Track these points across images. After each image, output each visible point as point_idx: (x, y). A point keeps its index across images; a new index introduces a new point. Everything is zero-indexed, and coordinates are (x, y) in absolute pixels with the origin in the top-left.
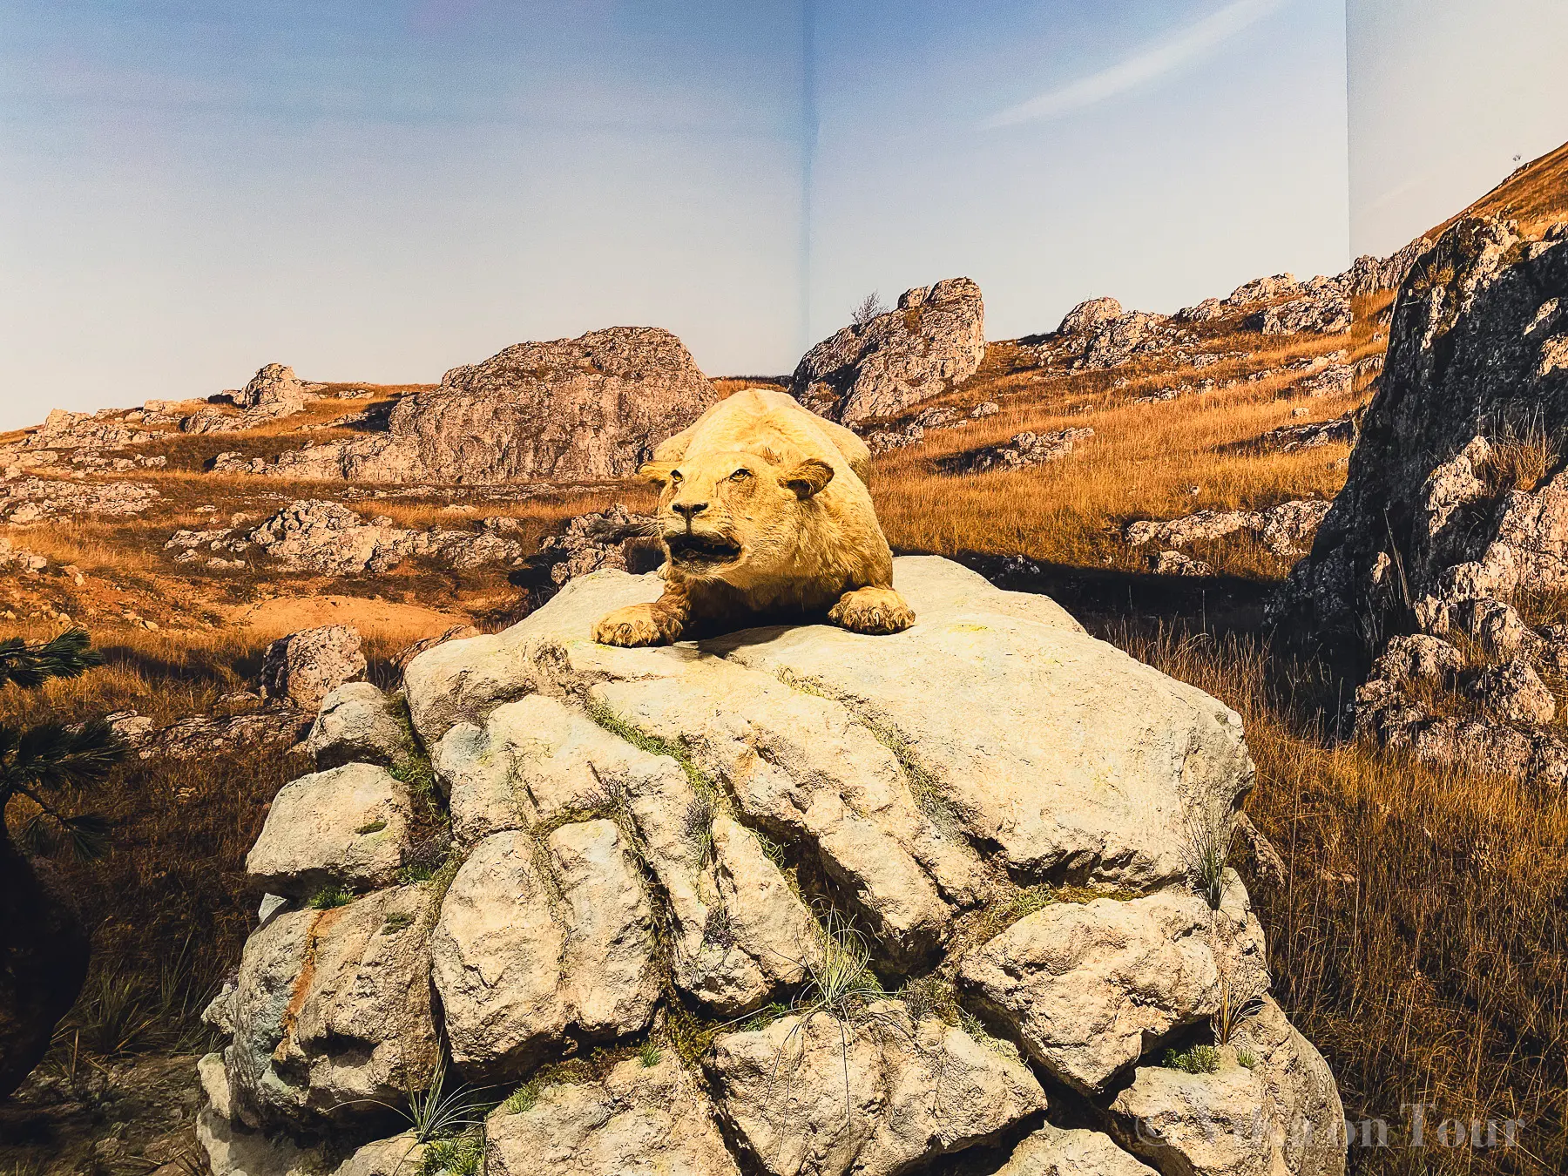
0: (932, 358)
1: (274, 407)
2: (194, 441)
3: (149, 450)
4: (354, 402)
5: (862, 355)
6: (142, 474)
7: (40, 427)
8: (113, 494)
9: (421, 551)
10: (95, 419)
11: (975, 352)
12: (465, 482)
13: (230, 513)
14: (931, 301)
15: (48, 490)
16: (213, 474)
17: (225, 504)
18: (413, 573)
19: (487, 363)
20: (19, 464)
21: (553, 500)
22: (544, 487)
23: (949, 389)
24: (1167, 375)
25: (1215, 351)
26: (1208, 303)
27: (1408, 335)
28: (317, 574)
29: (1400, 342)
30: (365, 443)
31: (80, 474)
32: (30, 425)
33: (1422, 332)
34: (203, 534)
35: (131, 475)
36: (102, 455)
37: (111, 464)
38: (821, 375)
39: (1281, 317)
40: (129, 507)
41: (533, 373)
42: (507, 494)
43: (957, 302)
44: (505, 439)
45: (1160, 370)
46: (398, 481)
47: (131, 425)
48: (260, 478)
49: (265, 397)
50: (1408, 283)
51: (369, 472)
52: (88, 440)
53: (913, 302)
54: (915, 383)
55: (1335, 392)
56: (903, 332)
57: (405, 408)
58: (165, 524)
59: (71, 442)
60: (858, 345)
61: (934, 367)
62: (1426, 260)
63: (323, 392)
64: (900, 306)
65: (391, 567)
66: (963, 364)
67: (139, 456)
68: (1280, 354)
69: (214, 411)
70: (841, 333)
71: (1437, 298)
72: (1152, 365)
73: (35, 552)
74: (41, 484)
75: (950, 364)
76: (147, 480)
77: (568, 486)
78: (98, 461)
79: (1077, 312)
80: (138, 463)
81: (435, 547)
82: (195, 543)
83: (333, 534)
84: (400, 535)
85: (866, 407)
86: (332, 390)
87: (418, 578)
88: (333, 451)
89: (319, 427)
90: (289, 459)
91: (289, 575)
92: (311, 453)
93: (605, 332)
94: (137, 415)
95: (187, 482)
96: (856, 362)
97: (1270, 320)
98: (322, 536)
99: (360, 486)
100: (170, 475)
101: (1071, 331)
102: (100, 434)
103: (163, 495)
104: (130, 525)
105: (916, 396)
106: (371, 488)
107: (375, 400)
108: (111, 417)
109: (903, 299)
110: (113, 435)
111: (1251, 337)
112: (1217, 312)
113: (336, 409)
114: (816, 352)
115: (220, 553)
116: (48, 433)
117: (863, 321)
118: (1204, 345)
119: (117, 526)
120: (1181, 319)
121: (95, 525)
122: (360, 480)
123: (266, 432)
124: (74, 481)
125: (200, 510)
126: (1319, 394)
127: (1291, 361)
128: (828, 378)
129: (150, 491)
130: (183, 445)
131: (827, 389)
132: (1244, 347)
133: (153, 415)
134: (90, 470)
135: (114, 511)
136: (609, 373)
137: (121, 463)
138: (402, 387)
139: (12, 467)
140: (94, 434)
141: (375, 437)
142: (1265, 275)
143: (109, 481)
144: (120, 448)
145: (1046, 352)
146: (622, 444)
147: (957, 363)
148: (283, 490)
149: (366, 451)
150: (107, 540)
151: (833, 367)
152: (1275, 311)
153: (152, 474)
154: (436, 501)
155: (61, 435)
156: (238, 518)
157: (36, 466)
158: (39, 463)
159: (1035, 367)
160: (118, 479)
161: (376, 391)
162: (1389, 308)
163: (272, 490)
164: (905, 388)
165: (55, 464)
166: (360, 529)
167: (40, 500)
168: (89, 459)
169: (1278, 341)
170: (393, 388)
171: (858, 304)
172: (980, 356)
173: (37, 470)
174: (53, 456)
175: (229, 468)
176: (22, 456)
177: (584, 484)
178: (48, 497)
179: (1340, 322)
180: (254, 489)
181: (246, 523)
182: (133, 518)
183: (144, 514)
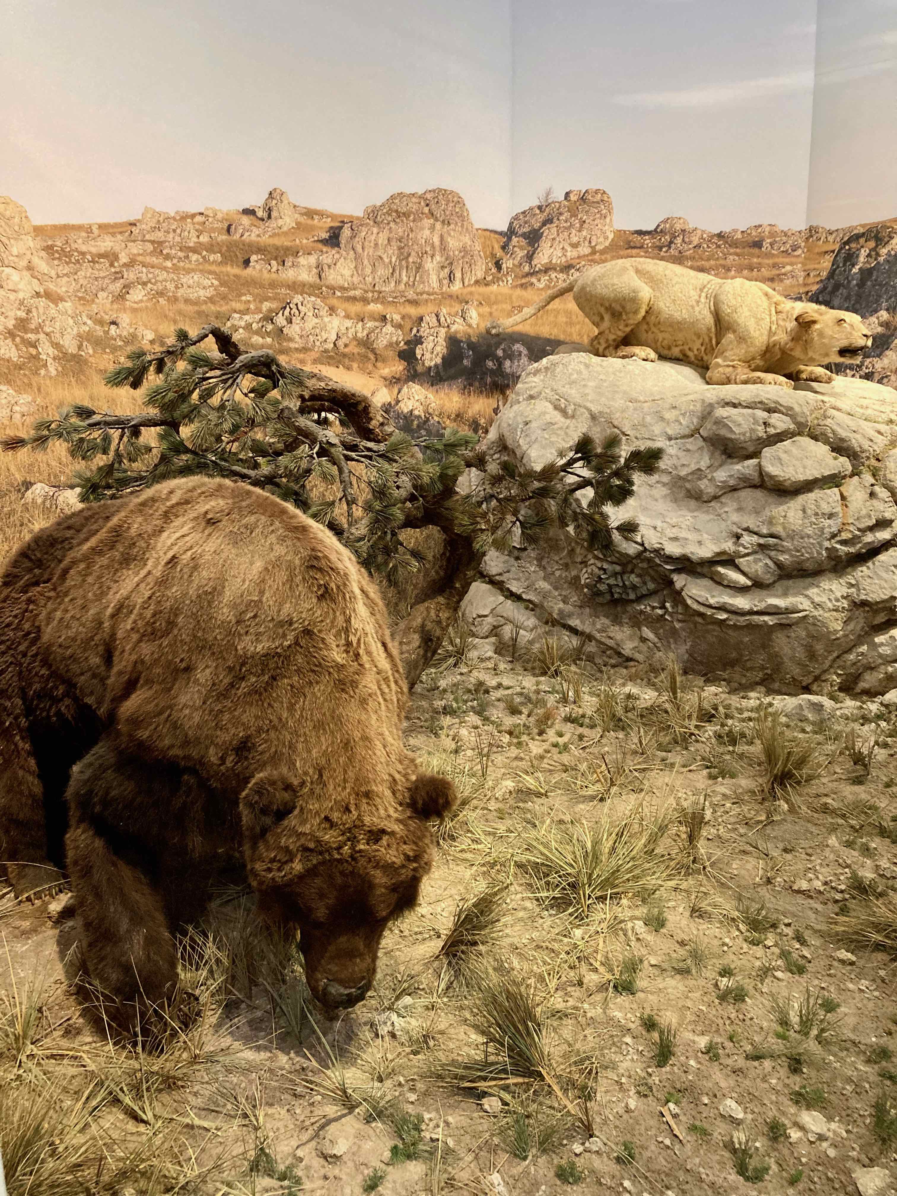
0: (584, 233)
1: (280, 222)
2: (236, 244)
3: (211, 248)
4: (321, 224)
5: (544, 224)
6: (207, 267)
7: (139, 221)
8: (191, 281)
9: (359, 335)
10: (174, 219)
11: (608, 233)
12: (377, 288)
13: (261, 302)
14: (583, 199)
15: (150, 276)
16: (249, 270)
17: (258, 294)
18: (356, 350)
19: (383, 205)
20: (127, 250)
21: (414, 303)
22: (411, 294)
23: (594, 252)
24: (712, 262)
25: (737, 255)
26: (735, 231)
27: (844, 265)
28: (310, 350)
29: (838, 267)
30: (329, 255)
31: (169, 264)
32: (132, 219)
33: (853, 266)
34: (247, 317)
35: (201, 267)
36: (181, 250)
37: (187, 257)
38: (520, 233)
39: (771, 244)
40: (202, 293)
41: (404, 214)
42: (396, 297)
43: (598, 203)
44: (394, 260)
45: (708, 260)
46: (346, 285)
47: (197, 227)
48: (274, 276)
49: (274, 214)
50: (847, 243)
51: (332, 277)
52: (171, 235)
53: (573, 198)
54: (575, 246)
55: (794, 282)
56: (567, 215)
57: (346, 232)
58: (224, 308)
59: (159, 236)
60: (541, 217)
61: (585, 238)
62: (858, 237)
63: (305, 214)
64: (566, 199)
65: (346, 346)
66: (601, 239)
67: (204, 253)
68: (771, 261)
69: (246, 220)
70: (531, 209)
71: (864, 253)
72: (704, 257)
73: (146, 326)
74: (144, 270)
75: (594, 238)
76: (210, 272)
77: (421, 294)
78: (180, 254)
79: (665, 221)
80: (204, 258)
81: (365, 333)
82: (243, 324)
83: (316, 320)
84: (348, 323)
85: (546, 256)
86: (310, 213)
87: (359, 354)
88: (312, 260)
89: (305, 241)
90: (290, 264)
91: (296, 349)
92: (302, 260)
93: (434, 191)
94: (199, 219)
95: (234, 276)
96: (541, 228)
97: (766, 244)
98: (311, 322)
99: (327, 287)
100: (224, 269)
101: (661, 231)
102: (178, 231)
103: (221, 285)
104: (204, 307)
105: (575, 254)
106: (333, 289)
107: (332, 224)
108: (185, 217)
109: (567, 195)
110: (186, 233)
111: (756, 251)
112: (739, 236)
113: (312, 228)
114: (516, 218)
115: (257, 333)
116: (144, 226)
117: (544, 204)
118: (732, 251)
119: (196, 308)
120: (720, 236)
121: (182, 306)
122: (328, 283)
123: (277, 241)
124: (165, 269)
125: (244, 298)
126: (788, 282)
127: (775, 266)
128: (524, 236)
129: (214, 281)
130: (230, 246)
131: (523, 242)
132: (752, 255)
133: (210, 220)
134: (175, 261)
135: (193, 296)
136: (437, 220)
137: (194, 257)
138: (345, 216)
139: (123, 254)
140: (174, 231)
141: (334, 252)
142: (765, 222)
143: (188, 271)
144: (191, 245)
145: (648, 241)
146: (443, 267)
147: (598, 238)
148: (288, 287)
149: (329, 261)
150: (191, 319)
151: (526, 229)
152: (768, 241)
153: (214, 268)
154: (365, 301)
155: (154, 229)
156: (266, 306)
157: (139, 255)
158: (141, 252)
159: (641, 247)
160: (193, 270)
161: (333, 217)
162: (833, 251)
163: (283, 286)
164: (569, 249)
165: (152, 254)
166: (329, 318)
167: (144, 284)
168: (173, 252)
169: (768, 255)
170: (341, 216)
171: (542, 194)
172: (611, 236)
173: (140, 258)
174: (150, 247)
175: (258, 267)
176: (130, 244)
177: (429, 294)
178: (150, 281)
179: (799, 252)
180: (273, 285)
181: (270, 310)
182: (205, 302)
183: (211, 300)
